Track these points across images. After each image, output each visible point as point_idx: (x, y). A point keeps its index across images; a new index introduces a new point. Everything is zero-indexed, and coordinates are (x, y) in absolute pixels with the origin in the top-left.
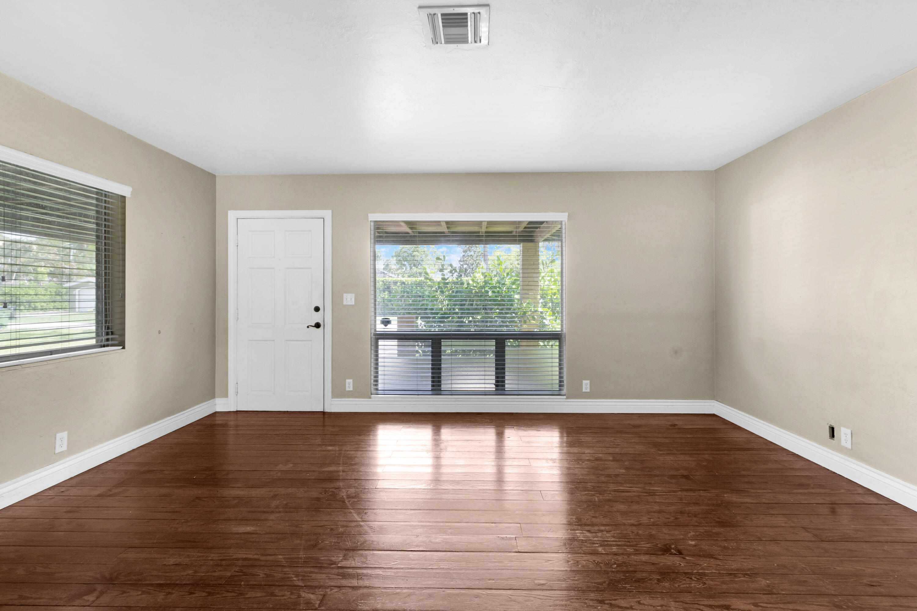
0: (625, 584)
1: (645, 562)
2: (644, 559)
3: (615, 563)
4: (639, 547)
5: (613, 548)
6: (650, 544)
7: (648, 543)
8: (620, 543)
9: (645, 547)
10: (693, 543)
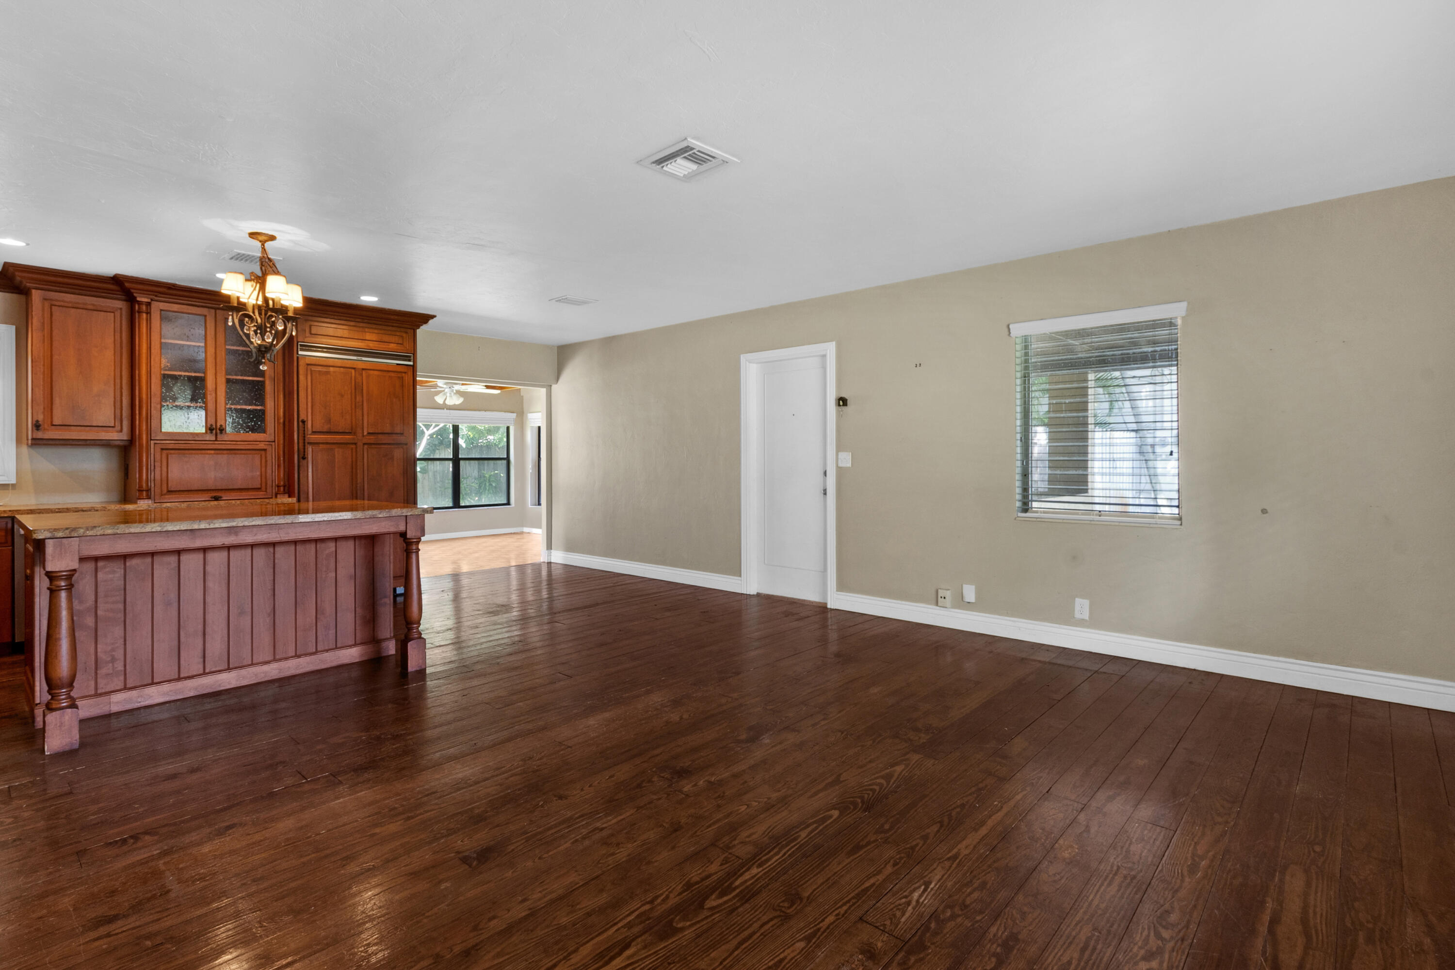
0: (521, 793)
1: (507, 824)
2: (511, 827)
3: (542, 806)
4: (522, 839)
5: (555, 822)
6: (510, 850)
7: (513, 850)
8: (550, 832)
9: (516, 842)
10: (443, 886)
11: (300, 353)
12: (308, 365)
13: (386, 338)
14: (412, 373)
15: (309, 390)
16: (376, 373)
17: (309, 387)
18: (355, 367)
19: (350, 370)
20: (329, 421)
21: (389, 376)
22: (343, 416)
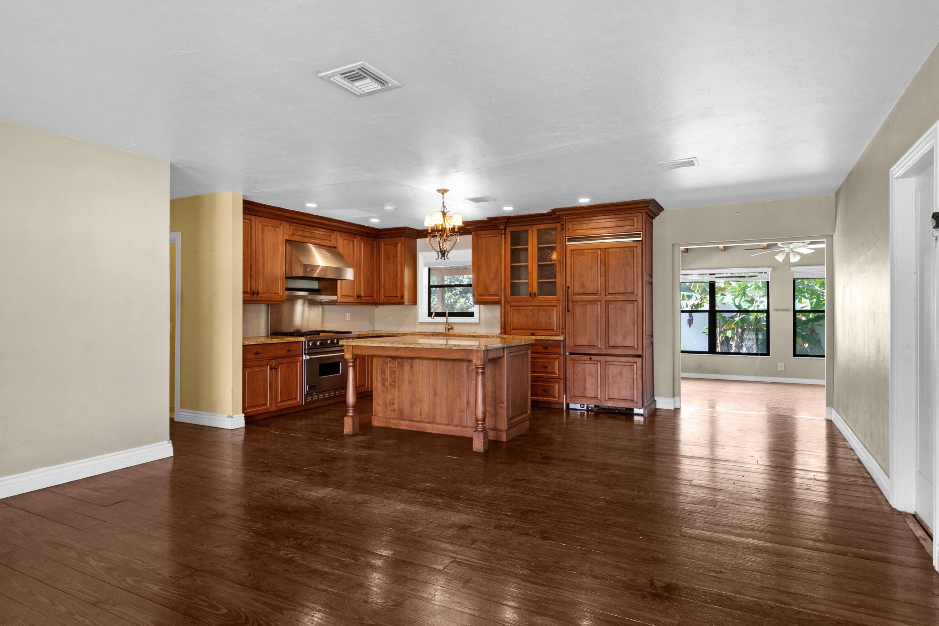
11: (567, 243)
12: (572, 250)
13: (621, 223)
14: (641, 246)
15: (572, 266)
16: (614, 250)
17: (573, 264)
18: (600, 247)
19: (597, 250)
20: (583, 286)
21: (624, 251)
22: (592, 283)
